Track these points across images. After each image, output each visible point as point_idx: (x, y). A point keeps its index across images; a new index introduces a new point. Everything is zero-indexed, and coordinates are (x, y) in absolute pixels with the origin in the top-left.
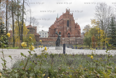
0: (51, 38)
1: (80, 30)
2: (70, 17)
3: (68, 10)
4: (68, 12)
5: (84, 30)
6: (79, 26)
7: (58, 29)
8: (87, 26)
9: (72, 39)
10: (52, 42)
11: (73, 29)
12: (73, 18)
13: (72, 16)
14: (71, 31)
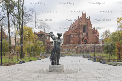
0: (65, 45)
1: (98, 36)
2: (86, 21)
3: (84, 13)
4: (84, 15)
5: (103, 35)
6: (97, 31)
7: (72, 35)
8: (106, 31)
9: (89, 47)
10: (66, 49)
11: (90, 35)
12: (90, 22)
13: (89, 19)
14: (88, 37)
